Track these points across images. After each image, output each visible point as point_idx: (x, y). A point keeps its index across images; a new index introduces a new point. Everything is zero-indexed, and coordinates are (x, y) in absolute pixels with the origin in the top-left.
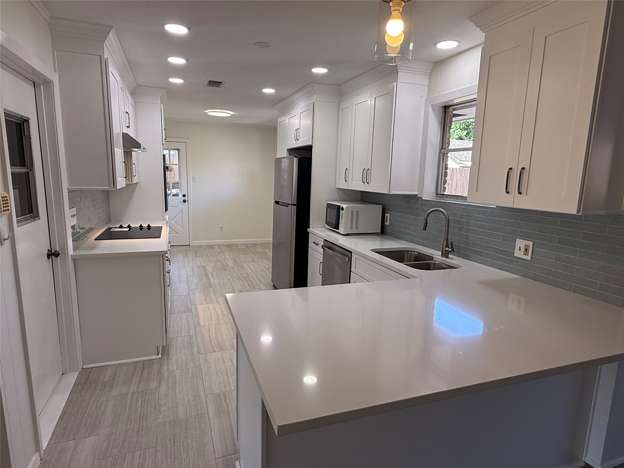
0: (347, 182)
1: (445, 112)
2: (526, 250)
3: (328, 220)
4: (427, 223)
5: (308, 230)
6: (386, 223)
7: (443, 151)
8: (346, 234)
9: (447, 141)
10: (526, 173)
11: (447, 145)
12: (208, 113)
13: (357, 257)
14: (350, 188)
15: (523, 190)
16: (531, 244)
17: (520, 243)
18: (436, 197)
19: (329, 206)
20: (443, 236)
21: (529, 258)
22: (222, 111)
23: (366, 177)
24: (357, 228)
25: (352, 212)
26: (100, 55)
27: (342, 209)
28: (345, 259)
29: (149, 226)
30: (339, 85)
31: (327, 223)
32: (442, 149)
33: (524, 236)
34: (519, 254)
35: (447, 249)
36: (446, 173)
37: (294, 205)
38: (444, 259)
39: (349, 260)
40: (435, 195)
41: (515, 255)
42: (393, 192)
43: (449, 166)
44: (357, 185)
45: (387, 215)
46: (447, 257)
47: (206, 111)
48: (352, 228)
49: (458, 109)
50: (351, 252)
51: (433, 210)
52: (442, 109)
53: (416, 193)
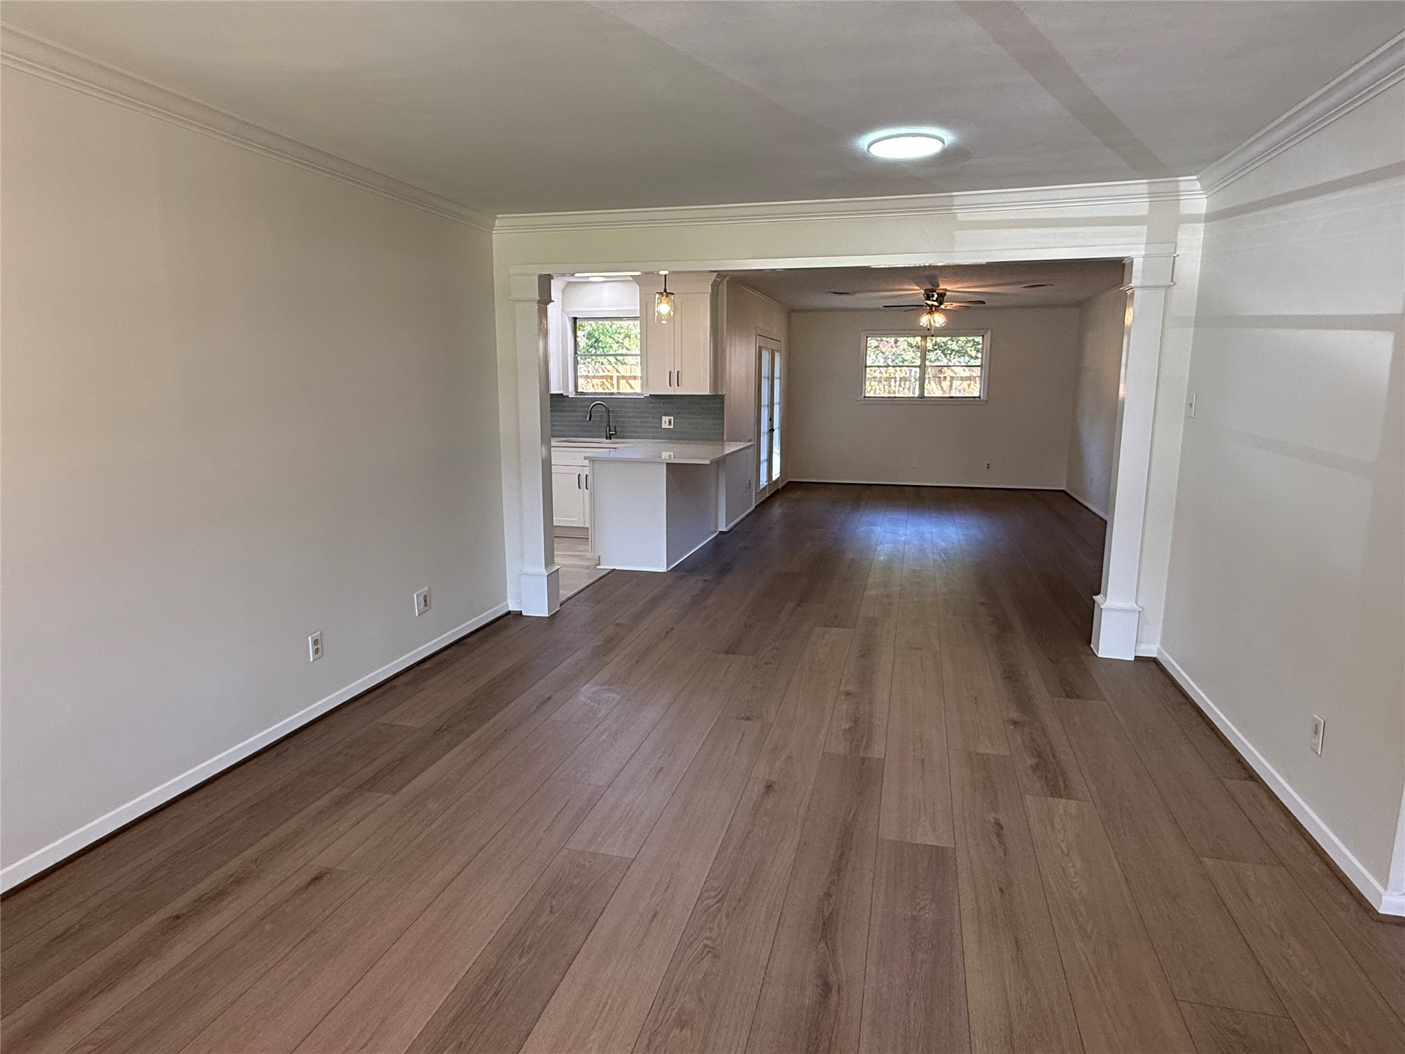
1: (575, 322)
2: (670, 422)
4: (591, 415)
10: (680, 374)
15: (680, 385)
16: (672, 418)
17: (665, 419)
18: (577, 394)
21: (672, 427)
33: (666, 415)
34: (665, 425)
35: (611, 432)
40: (575, 393)
41: (663, 427)
51: (595, 405)
52: (573, 320)
53: (561, 392)
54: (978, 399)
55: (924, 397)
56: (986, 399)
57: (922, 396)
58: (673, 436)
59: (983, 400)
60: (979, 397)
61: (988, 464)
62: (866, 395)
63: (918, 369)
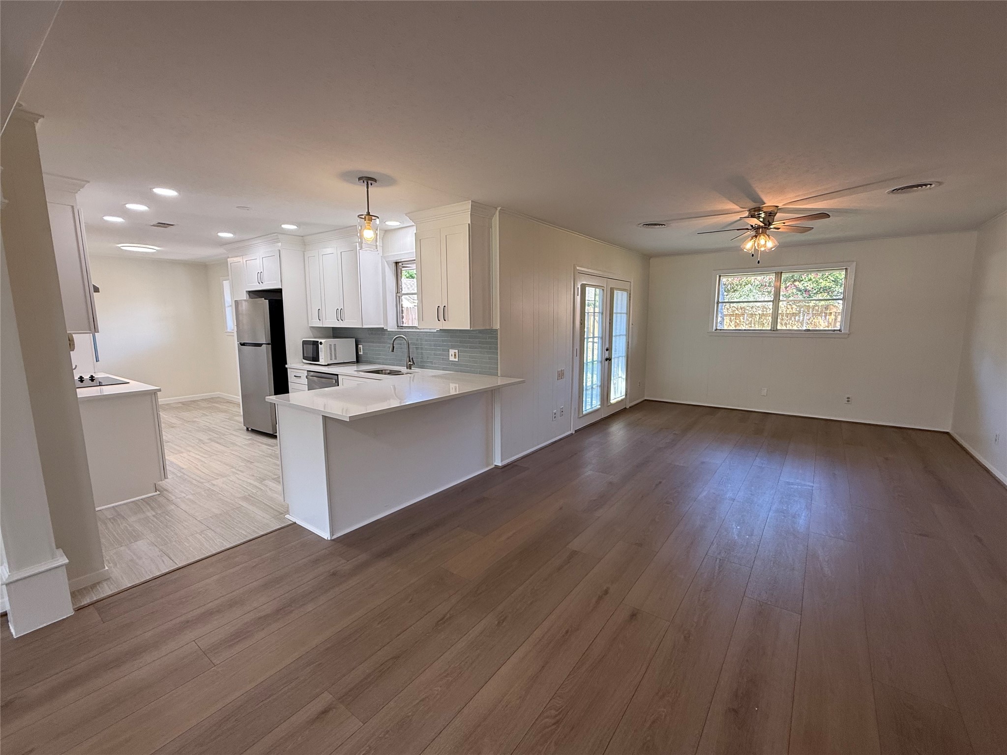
0: (321, 321)
1: (397, 266)
2: (455, 355)
3: (305, 355)
4: (394, 347)
5: (286, 366)
6: (360, 353)
7: (398, 295)
8: (327, 364)
9: (401, 287)
10: (446, 308)
11: (401, 290)
12: (122, 248)
13: (344, 377)
14: (324, 326)
15: (446, 319)
16: (457, 351)
17: (452, 352)
18: (397, 328)
19: (304, 343)
20: (406, 355)
21: (457, 360)
22: (139, 245)
23: (340, 314)
24: (336, 359)
25: (330, 345)
26: (72, 205)
27: (321, 343)
28: (333, 381)
29: (92, 377)
30: (302, 237)
31: (304, 358)
32: (398, 293)
33: (453, 347)
34: (452, 358)
35: (410, 363)
36: (402, 311)
37: (268, 344)
38: (408, 370)
39: (336, 382)
40: (396, 327)
41: (450, 360)
42: (365, 327)
43: (403, 306)
44: (332, 322)
45: (360, 346)
46: (411, 369)
47: (119, 245)
48: (331, 359)
49: (406, 264)
50: (337, 375)
51: (397, 338)
52: (394, 265)
53: (382, 326)
54: (838, 332)
55: (777, 330)
56: (847, 332)
57: (774, 330)
58: (458, 368)
59: (844, 334)
60: (840, 330)
61: (848, 398)
62: (718, 328)
63: (771, 303)
